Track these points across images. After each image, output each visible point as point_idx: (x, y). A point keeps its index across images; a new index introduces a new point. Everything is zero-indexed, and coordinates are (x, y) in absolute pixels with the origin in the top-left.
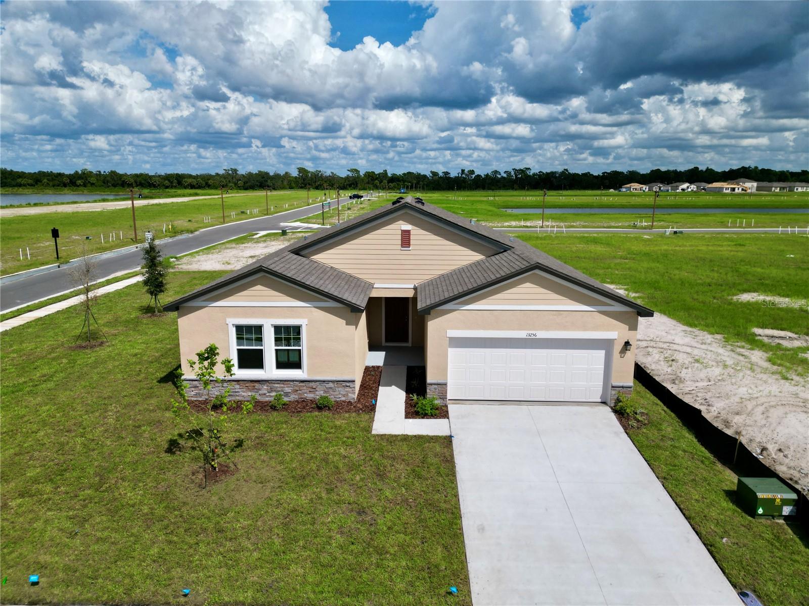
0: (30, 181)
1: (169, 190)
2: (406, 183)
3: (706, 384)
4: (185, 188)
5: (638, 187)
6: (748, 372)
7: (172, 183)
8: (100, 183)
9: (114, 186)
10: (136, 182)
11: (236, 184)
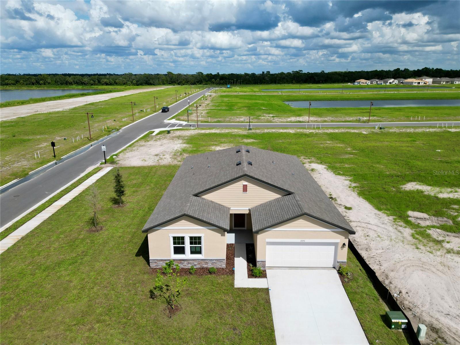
0: (13, 82)
1: (94, 86)
2: (230, 81)
3: (381, 251)
4: (103, 85)
5: (364, 82)
6: (401, 244)
7: (95, 82)
8: (54, 82)
9: (62, 84)
10: (74, 82)
11: (132, 82)
